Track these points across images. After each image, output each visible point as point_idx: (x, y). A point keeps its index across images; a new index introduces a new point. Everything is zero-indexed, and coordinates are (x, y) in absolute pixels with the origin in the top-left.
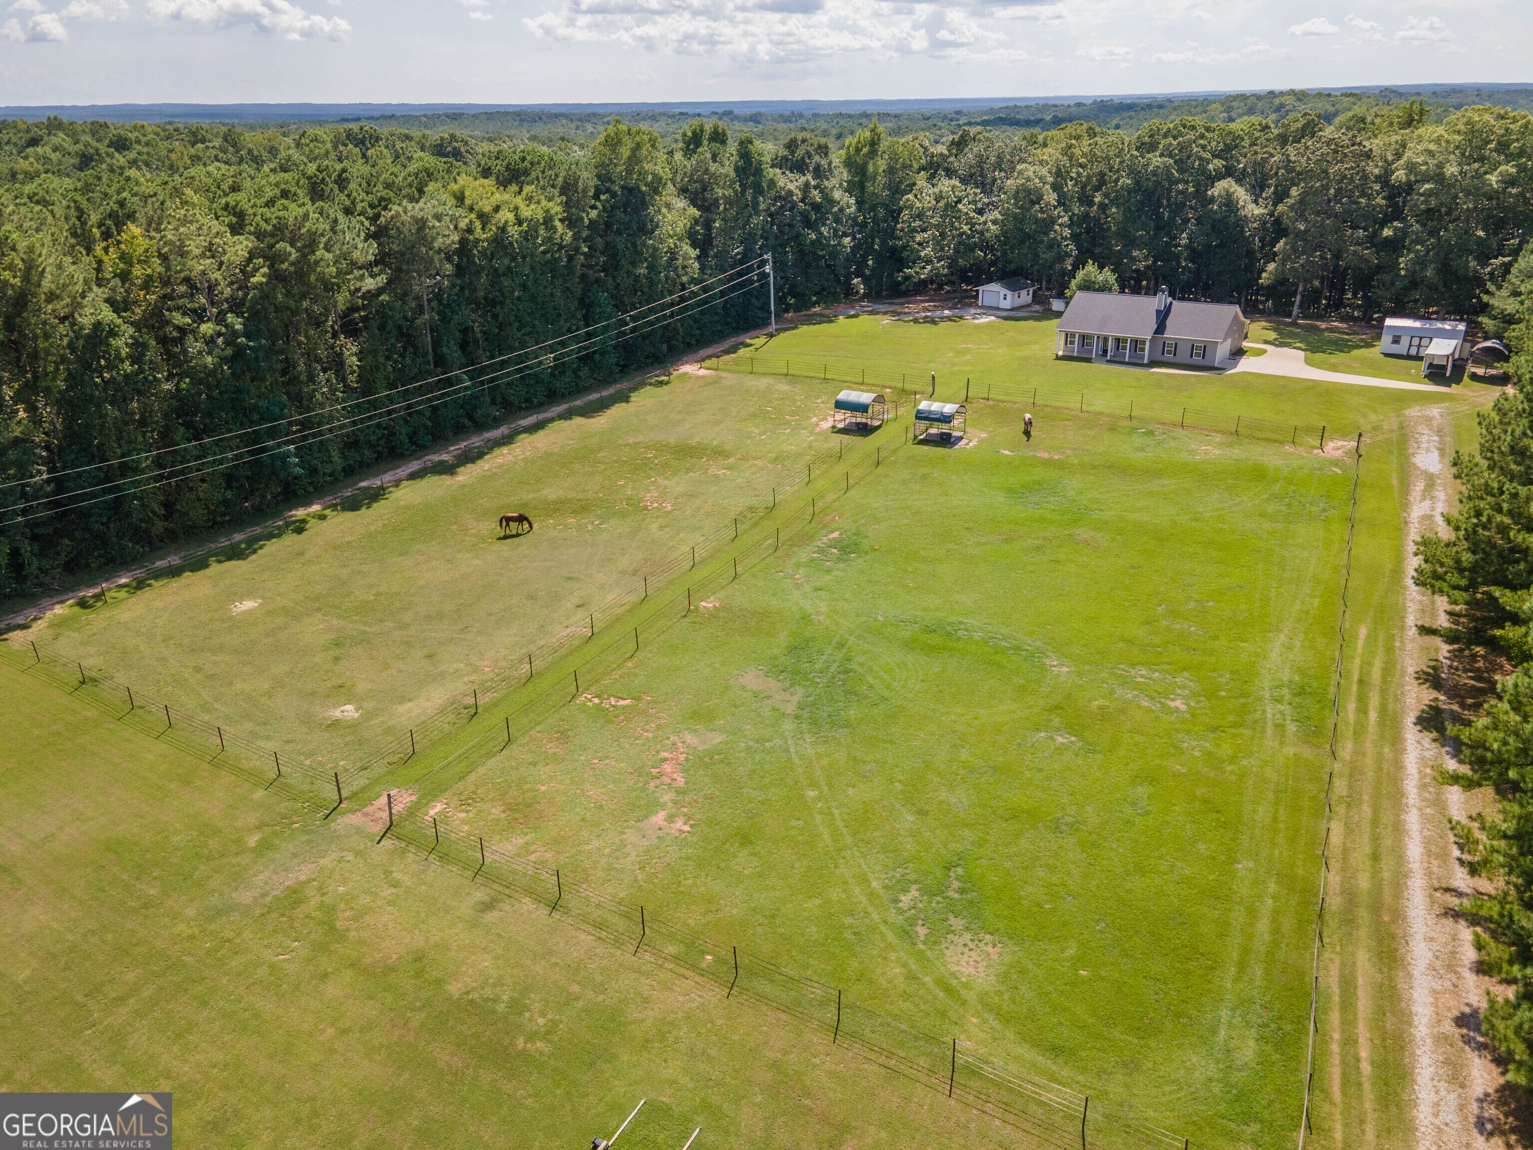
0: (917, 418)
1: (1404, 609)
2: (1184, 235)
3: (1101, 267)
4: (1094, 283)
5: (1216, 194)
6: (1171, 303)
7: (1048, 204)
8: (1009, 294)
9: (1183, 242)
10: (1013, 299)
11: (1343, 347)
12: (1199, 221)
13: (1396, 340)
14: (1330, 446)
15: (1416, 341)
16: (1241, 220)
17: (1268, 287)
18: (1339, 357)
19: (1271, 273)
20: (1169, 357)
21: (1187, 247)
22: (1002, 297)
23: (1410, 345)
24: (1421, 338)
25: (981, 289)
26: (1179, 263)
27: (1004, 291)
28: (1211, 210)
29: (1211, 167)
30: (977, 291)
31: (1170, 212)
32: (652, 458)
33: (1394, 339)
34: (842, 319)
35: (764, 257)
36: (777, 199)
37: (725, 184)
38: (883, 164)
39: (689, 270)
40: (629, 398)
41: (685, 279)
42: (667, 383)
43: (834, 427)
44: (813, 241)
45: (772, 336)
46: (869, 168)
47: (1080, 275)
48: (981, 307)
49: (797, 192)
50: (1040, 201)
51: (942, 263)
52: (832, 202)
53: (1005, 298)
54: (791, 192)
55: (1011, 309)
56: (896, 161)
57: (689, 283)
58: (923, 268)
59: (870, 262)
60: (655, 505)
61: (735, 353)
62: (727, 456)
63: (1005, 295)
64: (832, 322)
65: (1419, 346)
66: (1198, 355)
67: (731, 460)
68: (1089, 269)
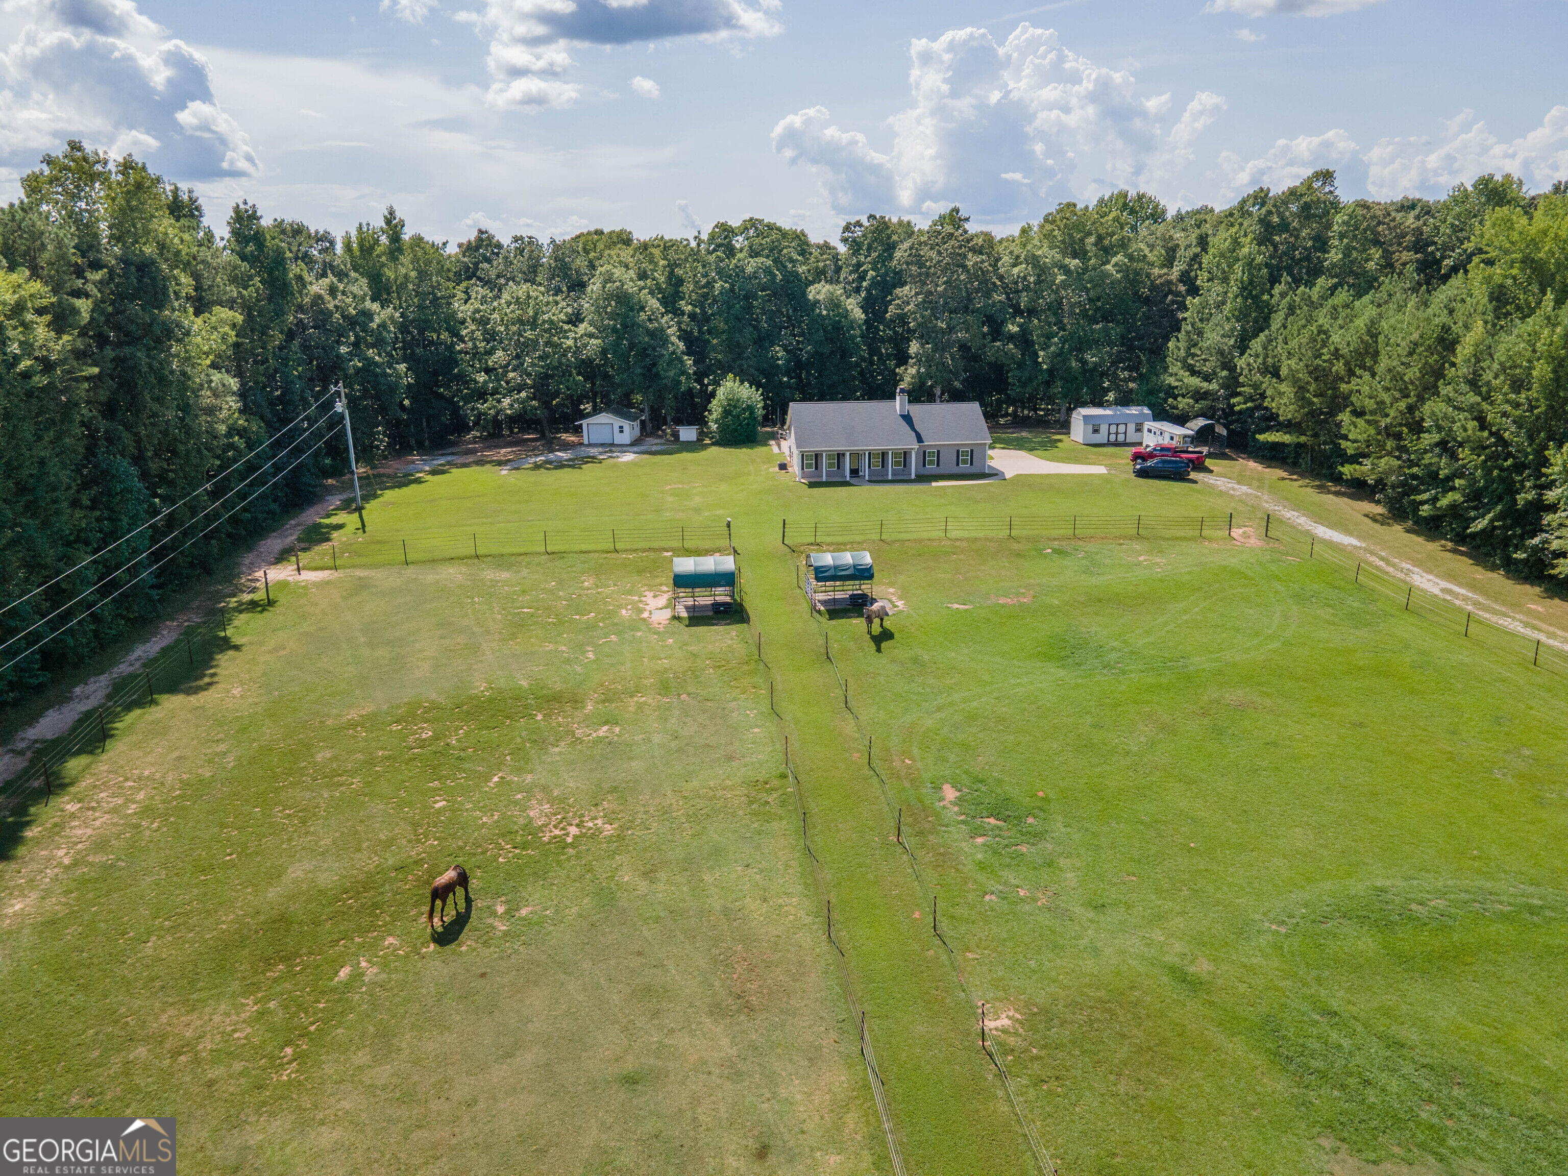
0: (818, 579)
2: (779, 347)
8: (628, 426)
9: (780, 355)
10: (633, 432)
13: (1096, 430)
15: (1122, 428)
20: (931, 468)
22: (616, 429)
23: (1109, 434)
24: (1117, 426)
25: (584, 423)
27: (617, 422)
28: (820, 315)
30: (580, 426)
32: (436, 738)
33: (1090, 428)
34: (429, 477)
35: (333, 389)
36: (301, 308)
37: (234, 280)
38: (406, 267)
39: (224, 414)
40: (226, 640)
41: (222, 429)
42: (271, 603)
43: (676, 618)
44: (358, 371)
45: (359, 509)
46: (389, 273)
47: (721, 393)
48: (590, 445)
49: (327, 298)
50: (642, 308)
51: (523, 394)
52: (368, 315)
53: (621, 432)
54: (320, 297)
55: (633, 444)
56: (428, 263)
57: (229, 435)
58: (499, 401)
59: (406, 402)
60: (573, 830)
61: (328, 540)
62: (576, 701)
63: (621, 427)
64: (418, 481)
65: (1117, 433)
66: (965, 462)
67: (590, 707)
68: (729, 384)
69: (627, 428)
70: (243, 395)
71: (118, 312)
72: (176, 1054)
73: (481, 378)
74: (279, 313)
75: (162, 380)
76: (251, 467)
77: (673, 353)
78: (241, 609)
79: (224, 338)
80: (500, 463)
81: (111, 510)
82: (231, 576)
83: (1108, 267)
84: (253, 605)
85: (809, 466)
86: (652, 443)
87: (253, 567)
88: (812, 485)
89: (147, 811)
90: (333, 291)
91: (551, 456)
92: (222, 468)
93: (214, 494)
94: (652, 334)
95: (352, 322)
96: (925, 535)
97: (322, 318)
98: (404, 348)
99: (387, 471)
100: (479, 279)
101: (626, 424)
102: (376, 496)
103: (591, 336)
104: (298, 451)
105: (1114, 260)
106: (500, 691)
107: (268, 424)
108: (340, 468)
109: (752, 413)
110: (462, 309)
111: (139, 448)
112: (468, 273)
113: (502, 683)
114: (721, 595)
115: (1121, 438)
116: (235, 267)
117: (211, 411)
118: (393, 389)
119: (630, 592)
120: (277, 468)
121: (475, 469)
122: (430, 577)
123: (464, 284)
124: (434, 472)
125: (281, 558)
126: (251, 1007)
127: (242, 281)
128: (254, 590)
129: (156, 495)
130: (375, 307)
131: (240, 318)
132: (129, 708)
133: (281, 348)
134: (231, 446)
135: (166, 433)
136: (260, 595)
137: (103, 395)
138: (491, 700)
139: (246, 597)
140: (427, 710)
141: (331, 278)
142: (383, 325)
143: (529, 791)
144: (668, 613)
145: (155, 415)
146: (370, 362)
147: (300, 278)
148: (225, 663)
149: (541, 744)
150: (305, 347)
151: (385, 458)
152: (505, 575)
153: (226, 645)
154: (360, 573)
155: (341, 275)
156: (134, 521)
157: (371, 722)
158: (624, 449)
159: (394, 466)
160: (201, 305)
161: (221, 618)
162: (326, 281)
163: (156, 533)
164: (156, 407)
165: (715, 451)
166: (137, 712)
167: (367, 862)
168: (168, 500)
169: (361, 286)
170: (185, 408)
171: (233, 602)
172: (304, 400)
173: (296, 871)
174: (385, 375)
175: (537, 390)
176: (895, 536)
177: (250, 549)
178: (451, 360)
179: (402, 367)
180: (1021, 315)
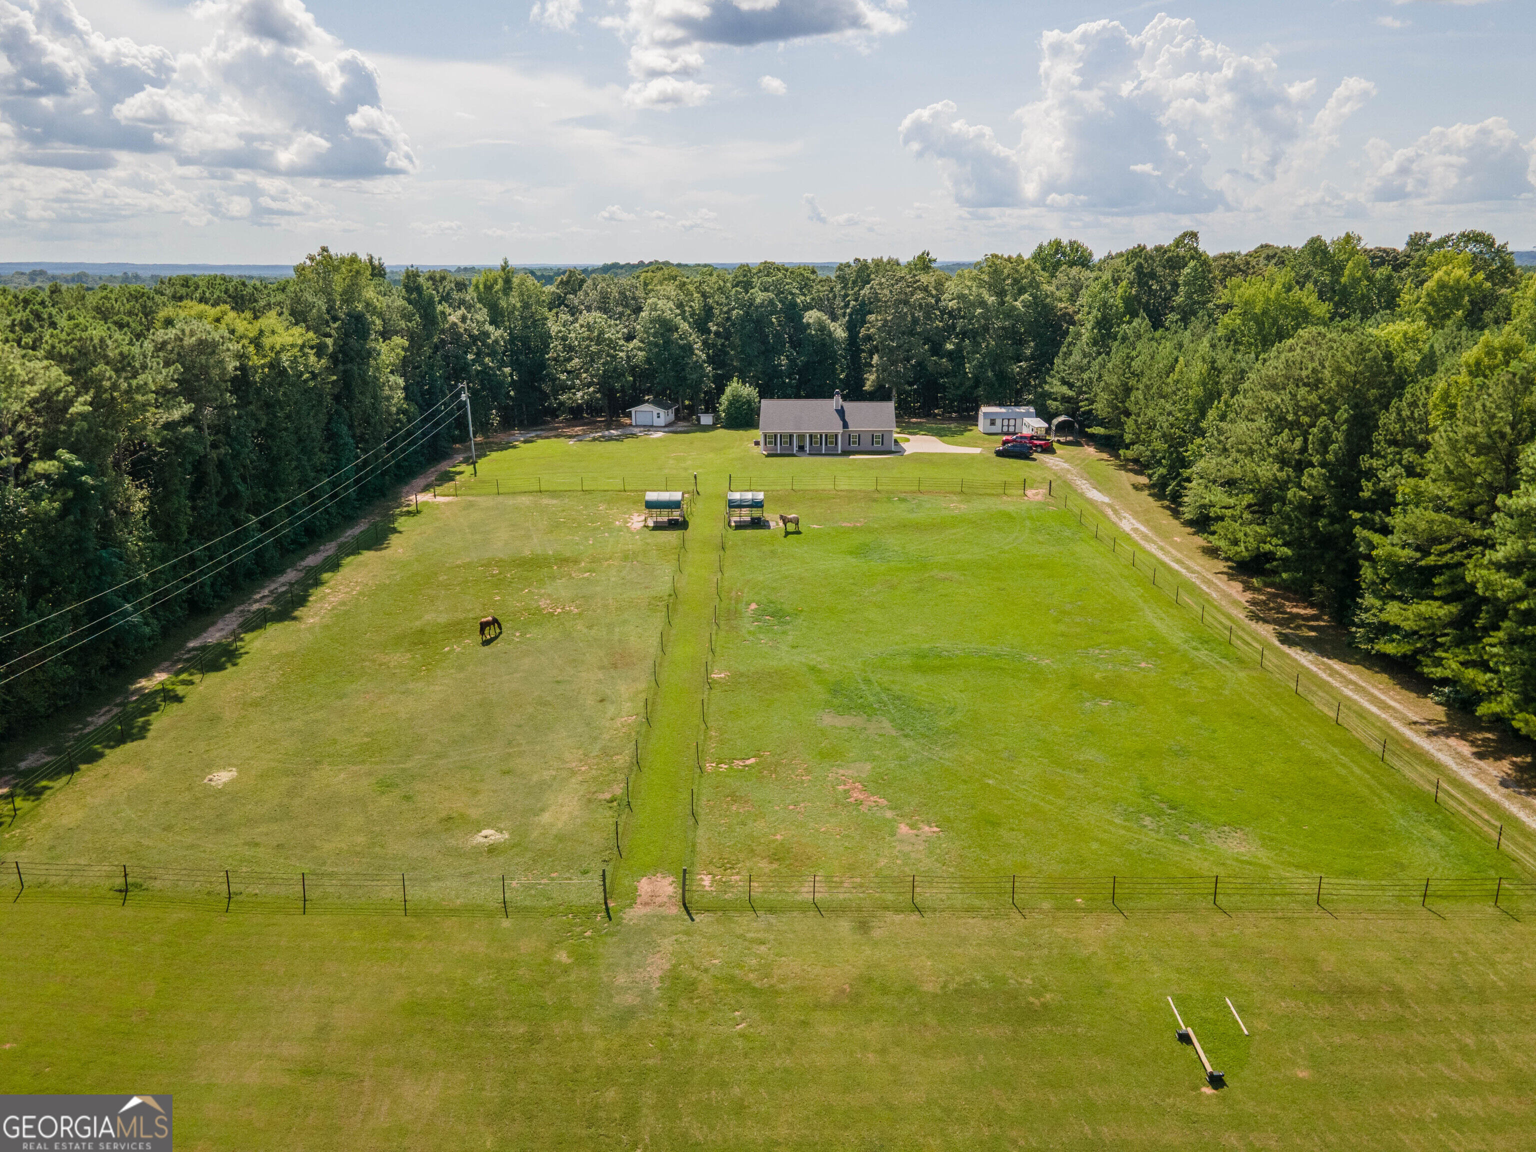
0: (730, 507)
1: (1194, 583)
2: (783, 357)
4: (741, 397)
5: (809, 321)
7: (685, 331)
9: (784, 362)
10: (666, 418)
11: (954, 433)
13: (993, 423)
14: (1029, 493)
15: (1012, 422)
18: (959, 438)
20: (854, 446)
22: (655, 415)
23: (999, 426)
24: (1009, 420)
25: (632, 410)
27: (656, 411)
28: (810, 334)
29: (798, 300)
30: (629, 413)
32: (500, 573)
33: (989, 422)
34: (522, 445)
35: (460, 385)
36: (443, 331)
37: (403, 316)
38: (514, 300)
39: (396, 400)
40: (394, 528)
41: (394, 409)
42: (418, 512)
43: (647, 527)
44: (478, 372)
45: (474, 463)
46: (503, 303)
47: (728, 390)
48: (637, 426)
49: (460, 324)
50: (677, 329)
51: (591, 389)
52: (487, 335)
53: (659, 417)
54: (455, 324)
55: (666, 426)
56: (530, 297)
57: (398, 414)
58: (574, 394)
59: (512, 393)
60: (559, 610)
61: (453, 480)
62: (576, 562)
63: (659, 414)
64: (514, 447)
65: (1008, 426)
66: (878, 443)
67: (583, 564)
68: (735, 384)
69: (662, 415)
70: (405, 389)
71: (345, 344)
72: (380, 665)
73: (563, 377)
74: (429, 337)
75: (365, 383)
76: (409, 433)
77: (697, 361)
78: (402, 514)
79: (398, 354)
80: (570, 437)
81: (336, 454)
82: (396, 500)
83: (1017, 303)
84: (409, 513)
85: (770, 443)
86: (682, 425)
87: (408, 493)
88: (768, 456)
89: (361, 594)
90: (464, 319)
91: (607, 433)
92: (394, 433)
93: (388, 449)
94: (682, 347)
95: (474, 339)
96: (822, 487)
97: (456, 337)
98: (511, 356)
99: (496, 440)
100: (567, 306)
101: (662, 412)
102: (485, 456)
103: (640, 349)
104: (437, 424)
106: (537, 555)
107: (420, 406)
108: (464, 438)
109: (750, 405)
110: (554, 328)
111: (351, 420)
112: (557, 302)
113: (539, 552)
114: (676, 515)
115: (1012, 429)
116: (405, 309)
117: (389, 398)
118: (501, 384)
119: (625, 513)
120: (424, 435)
121: (554, 440)
122: (510, 501)
123: (555, 311)
124: (525, 442)
125: (425, 489)
126: (409, 655)
127: (408, 318)
128: (409, 505)
129: (358, 448)
130: (491, 329)
131: (407, 344)
132: (348, 555)
133: (430, 357)
134: (399, 421)
135: (364, 412)
136: (412, 508)
137: (336, 391)
138: (532, 559)
139: (405, 509)
140: (497, 562)
141: (463, 310)
142: (496, 342)
143: (542, 596)
144: (642, 524)
145: (360, 402)
146: (486, 366)
147: (443, 313)
148: (394, 539)
149: (553, 578)
150: (446, 357)
151: (496, 431)
152: (554, 502)
153: (395, 531)
154: (471, 498)
155: (469, 308)
156: (349, 461)
157: (468, 566)
158: (657, 428)
159: (502, 437)
160: (386, 335)
161: (393, 518)
162: (459, 313)
163: (358, 469)
164: (360, 397)
165: (721, 433)
166: (352, 557)
167: (460, 616)
168: (365, 451)
169: (482, 314)
170: (375, 397)
171: (397, 511)
172: (442, 391)
173: (429, 617)
174: (497, 375)
175: (601, 386)
176: (803, 487)
177: (406, 484)
178: (543, 365)
179: (507, 370)
180: (957, 337)
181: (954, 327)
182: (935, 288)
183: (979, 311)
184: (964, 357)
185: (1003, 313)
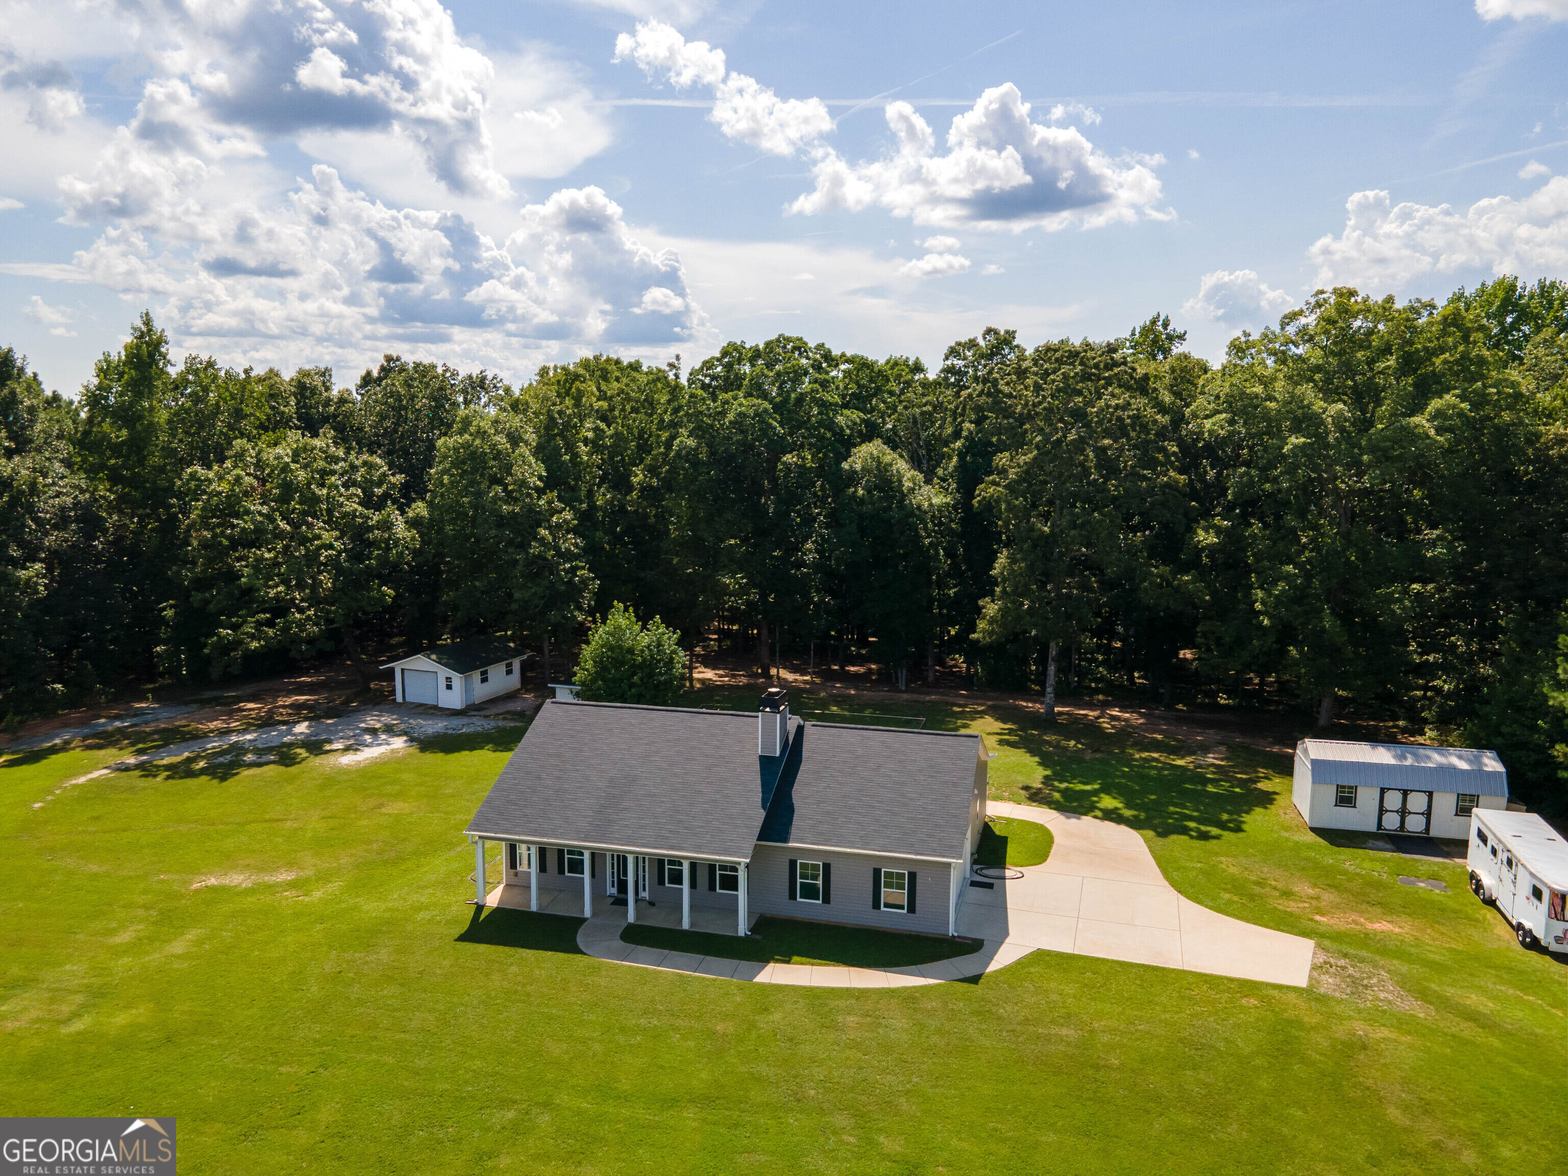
2: (809, 545)
3: (644, 619)
4: (631, 651)
5: (858, 467)
6: (800, 729)
7: (523, 483)
8: (457, 679)
9: (810, 558)
10: (468, 690)
12: (834, 520)
13: (1346, 798)
15: (1417, 802)
16: (912, 514)
17: (990, 647)
19: (992, 621)
21: (816, 566)
22: (442, 683)
23: (1382, 811)
24: (1405, 793)
25: (398, 666)
26: (806, 596)
27: (444, 672)
28: (853, 497)
29: (840, 419)
30: (392, 670)
31: (777, 503)
33: (1331, 793)
47: (600, 635)
53: (449, 687)
63: (448, 679)
65: (1403, 812)
66: (893, 902)
68: (617, 619)
69: (457, 682)
83: (1418, 420)
101: (457, 676)
105: (1435, 404)
115: (1415, 824)
180: (1228, 510)
181: (1220, 487)
182: (1170, 389)
183: (1295, 440)
184: (1248, 570)
185: (1372, 450)
